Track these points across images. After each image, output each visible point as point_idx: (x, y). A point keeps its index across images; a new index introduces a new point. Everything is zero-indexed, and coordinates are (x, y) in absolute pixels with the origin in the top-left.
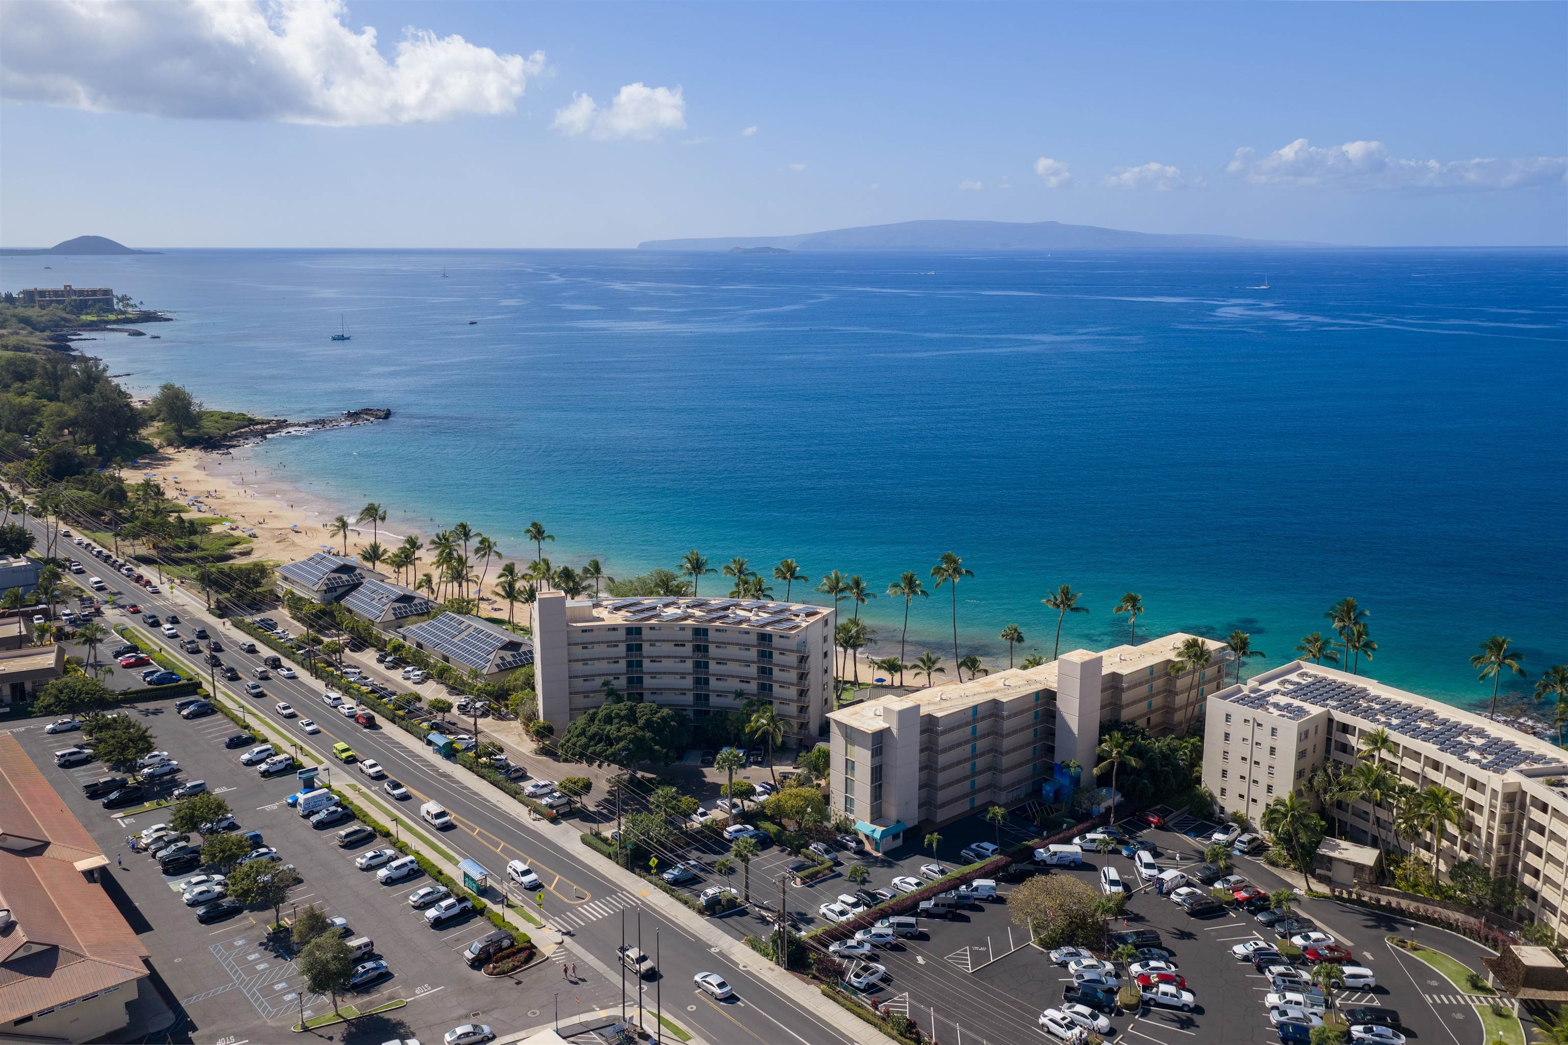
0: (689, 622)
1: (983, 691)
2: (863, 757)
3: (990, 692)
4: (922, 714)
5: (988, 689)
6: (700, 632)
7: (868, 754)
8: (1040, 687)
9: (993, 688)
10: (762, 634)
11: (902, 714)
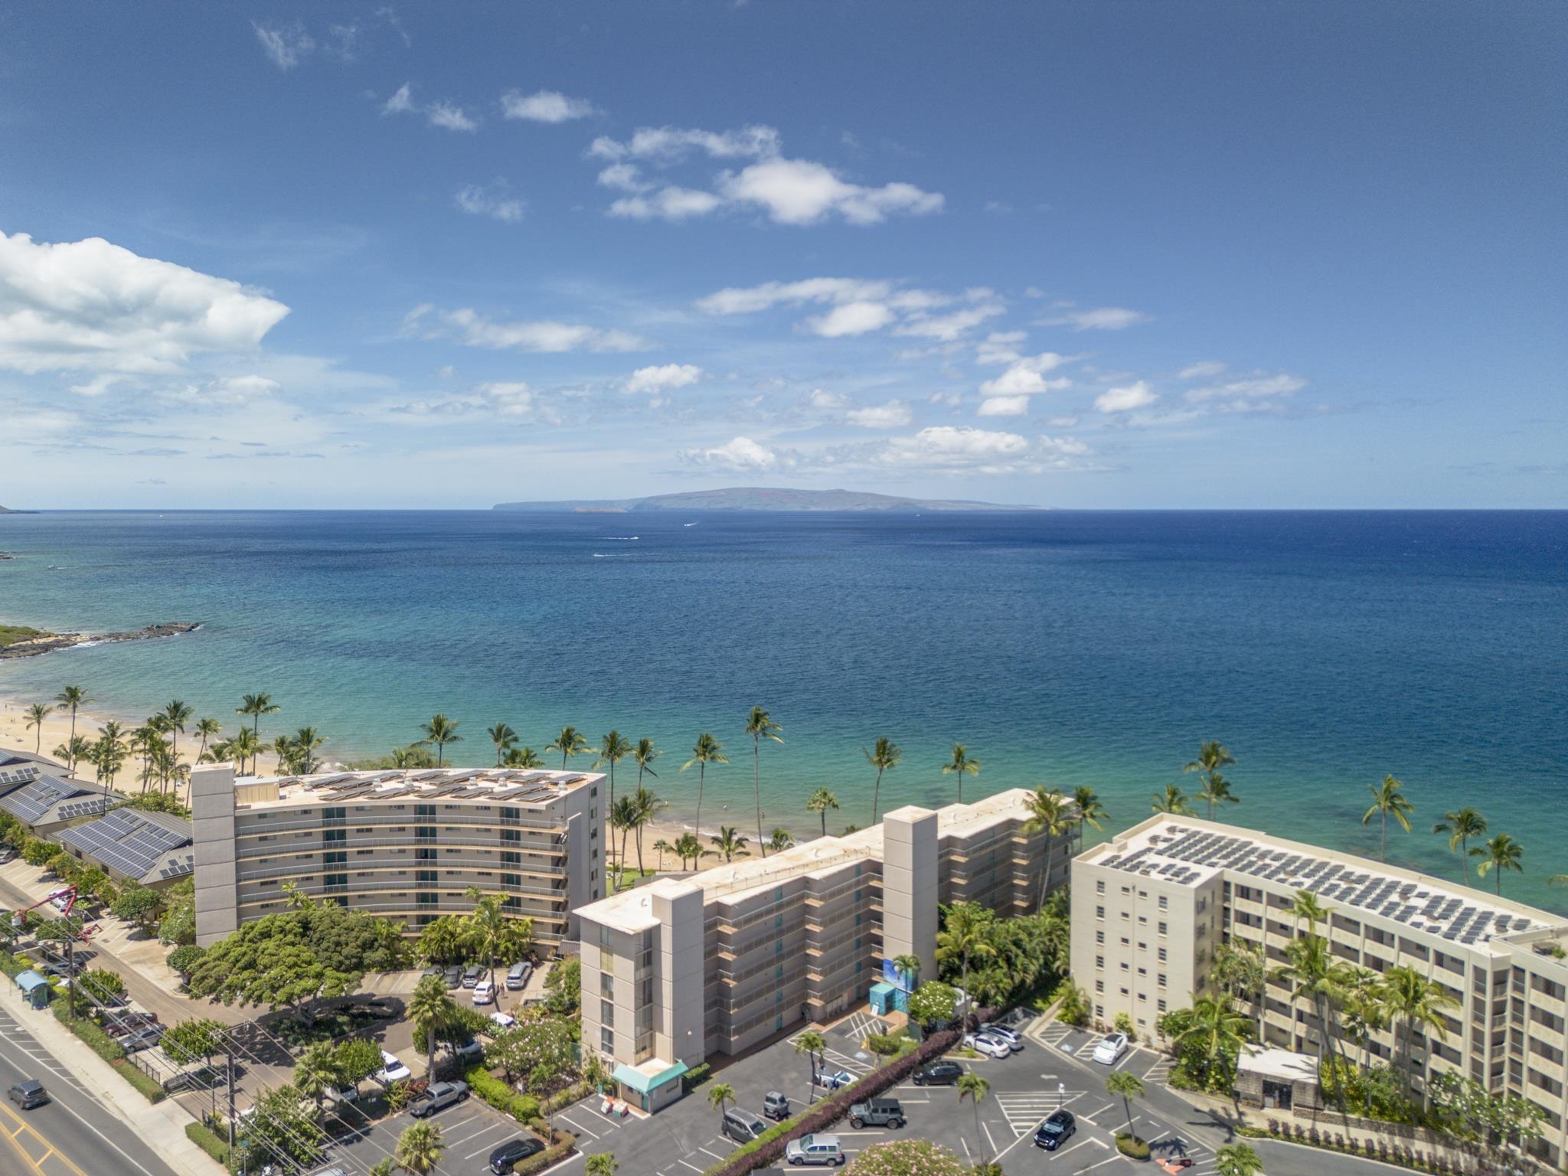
0: (411, 797)
1: (790, 866)
2: (625, 971)
3: (798, 867)
4: (706, 903)
5: (795, 863)
6: (425, 811)
7: (629, 965)
8: (861, 859)
9: (801, 863)
10: (507, 809)
11: (678, 904)
